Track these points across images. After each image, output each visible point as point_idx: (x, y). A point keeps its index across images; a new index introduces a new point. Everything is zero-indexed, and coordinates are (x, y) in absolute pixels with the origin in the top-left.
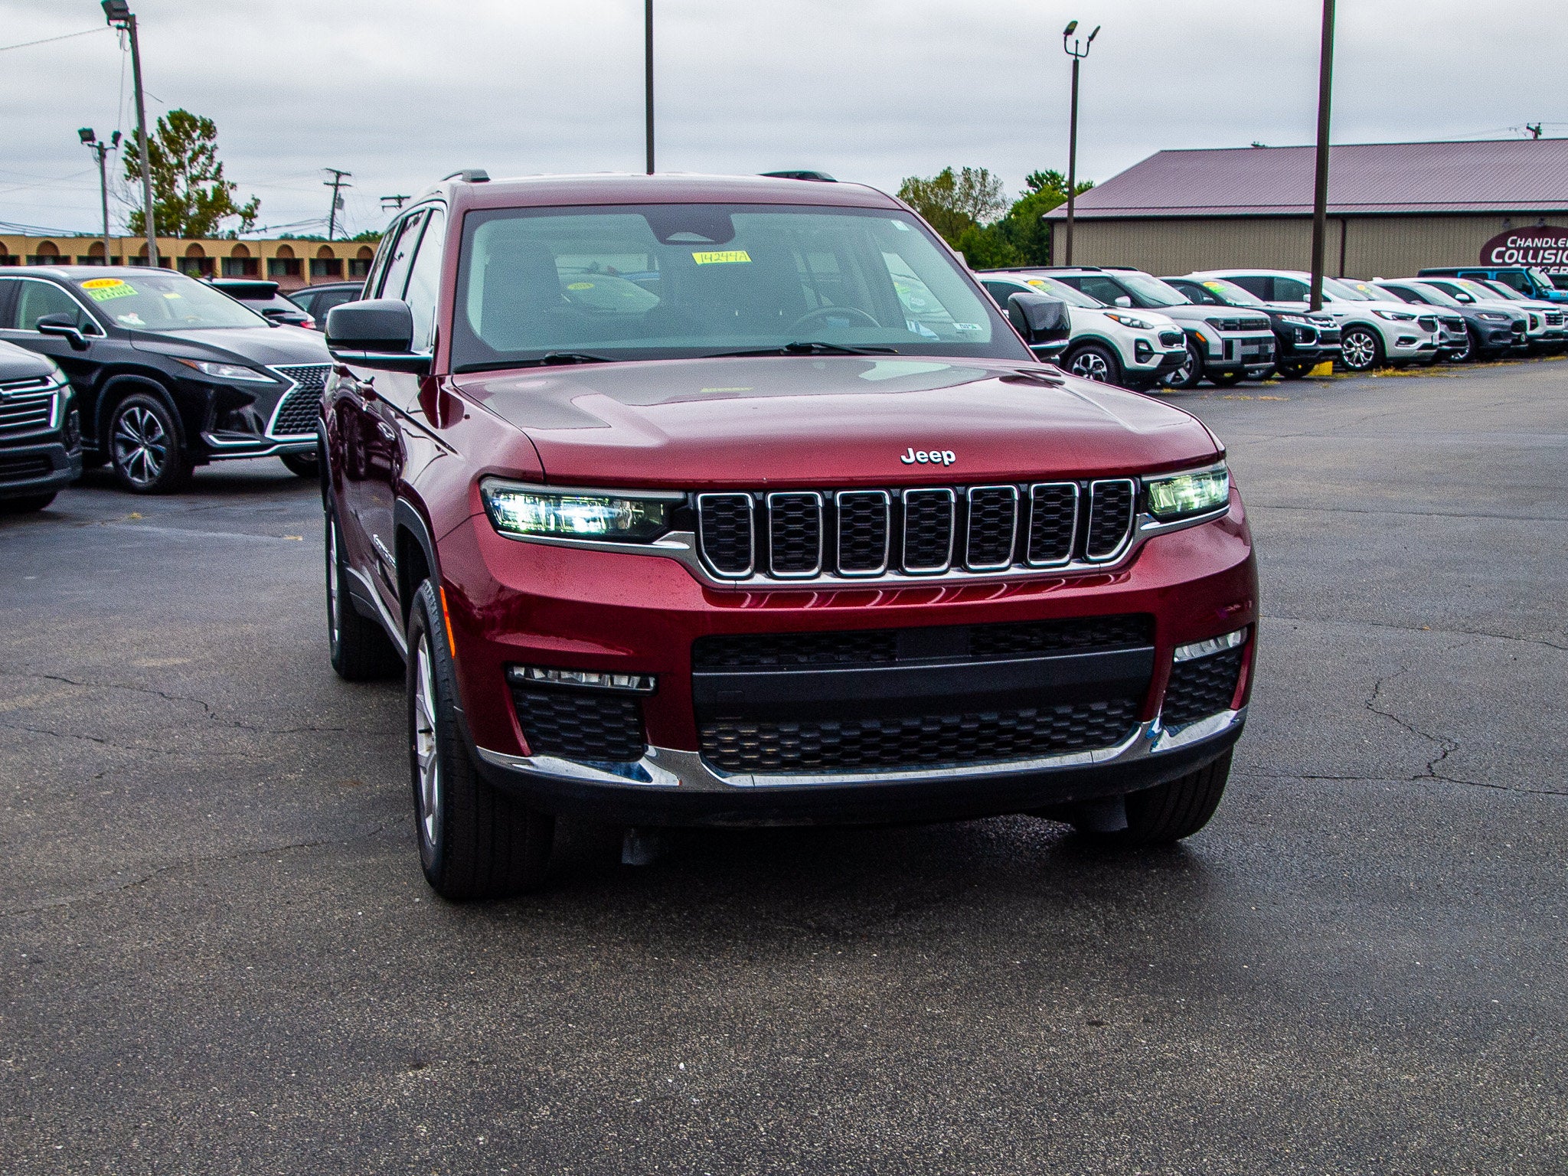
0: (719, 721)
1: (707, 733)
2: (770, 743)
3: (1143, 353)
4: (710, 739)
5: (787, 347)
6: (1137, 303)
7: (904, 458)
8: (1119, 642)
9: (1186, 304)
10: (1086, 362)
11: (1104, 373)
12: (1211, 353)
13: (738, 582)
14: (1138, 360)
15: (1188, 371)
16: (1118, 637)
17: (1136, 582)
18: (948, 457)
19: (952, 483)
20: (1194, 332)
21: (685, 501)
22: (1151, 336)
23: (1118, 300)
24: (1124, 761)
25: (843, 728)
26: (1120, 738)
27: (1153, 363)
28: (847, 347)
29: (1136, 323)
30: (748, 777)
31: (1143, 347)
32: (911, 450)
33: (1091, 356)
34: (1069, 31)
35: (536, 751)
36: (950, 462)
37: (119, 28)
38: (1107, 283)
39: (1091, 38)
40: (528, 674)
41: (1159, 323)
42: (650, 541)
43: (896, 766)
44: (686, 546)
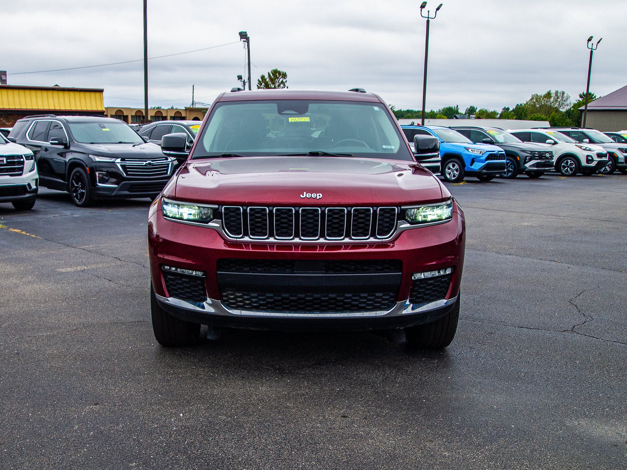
0: (228, 290)
1: (224, 294)
2: (247, 299)
3: (590, 160)
4: (225, 296)
5: (309, 153)
6: (591, 141)
7: (301, 196)
8: (388, 270)
9: (611, 142)
10: (567, 163)
11: (574, 167)
12: (619, 161)
13: (238, 239)
14: (587, 163)
15: (610, 168)
16: (388, 268)
17: (397, 247)
18: (319, 196)
19: (320, 206)
20: (613, 153)
21: (218, 208)
22: (593, 154)
23: (584, 140)
24: (391, 316)
25: (274, 296)
26: (388, 307)
27: (593, 164)
28: (332, 154)
29: (588, 149)
30: (240, 311)
31: (590, 158)
32: (305, 193)
33: (569, 161)
34: (589, 40)
35: (170, 296)
36: (319, 198)
37: (244, 41)
38: (581, 134)
39: (598, 43)
40: (170, 269)
41: (597, 149)
42: (207, 223)
43: (295, 311)
44: (218, 225)
